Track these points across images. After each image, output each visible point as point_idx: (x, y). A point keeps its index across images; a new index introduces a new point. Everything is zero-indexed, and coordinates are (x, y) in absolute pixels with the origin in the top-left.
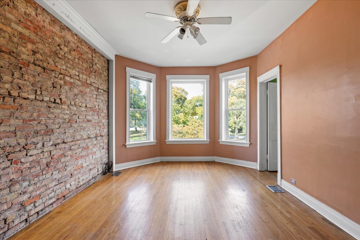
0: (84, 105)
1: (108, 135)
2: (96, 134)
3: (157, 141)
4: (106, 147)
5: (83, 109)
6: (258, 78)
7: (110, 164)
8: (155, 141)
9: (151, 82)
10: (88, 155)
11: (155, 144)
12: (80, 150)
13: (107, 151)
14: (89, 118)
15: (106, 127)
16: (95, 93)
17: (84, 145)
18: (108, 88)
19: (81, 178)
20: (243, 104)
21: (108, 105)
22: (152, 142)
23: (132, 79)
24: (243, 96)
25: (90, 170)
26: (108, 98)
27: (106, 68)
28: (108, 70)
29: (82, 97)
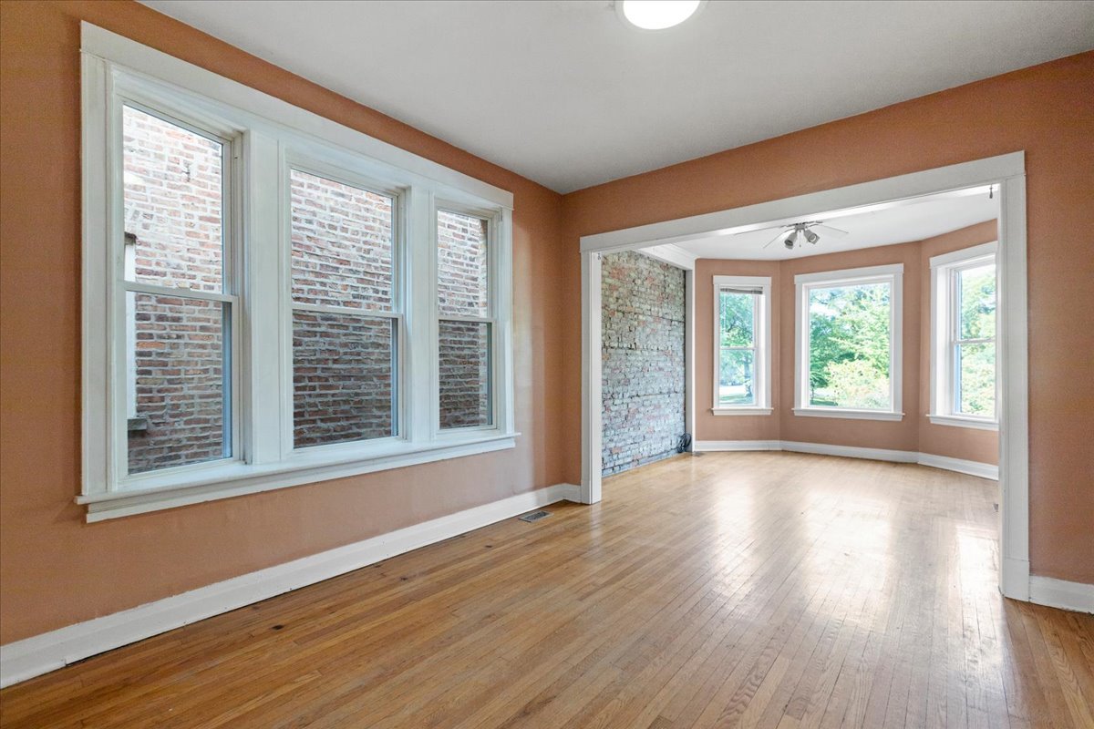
0: (656, 348)
1: (685, 392)
2: (669, 389)
3: (773, 409)
4: (681, 409)
5: (655, 353)
7: (688, 437)
8: (770, 408)
9: (761, 292)
10: (660, 417)
11: (770, 414)
12: (652, 408)
13: (683, 418)
14: (661, 365)
15: (682, 378)
16: (668, 328)
17: (655, 402)
18: (684, 317)
19: (653, 446)
21: (685, 344)
22: (763, 410)
23: (724, 295)
25: (662, 438)
26: (685, 332)
27: (682, 285)
28: (685, 287)
29: (654, 337)
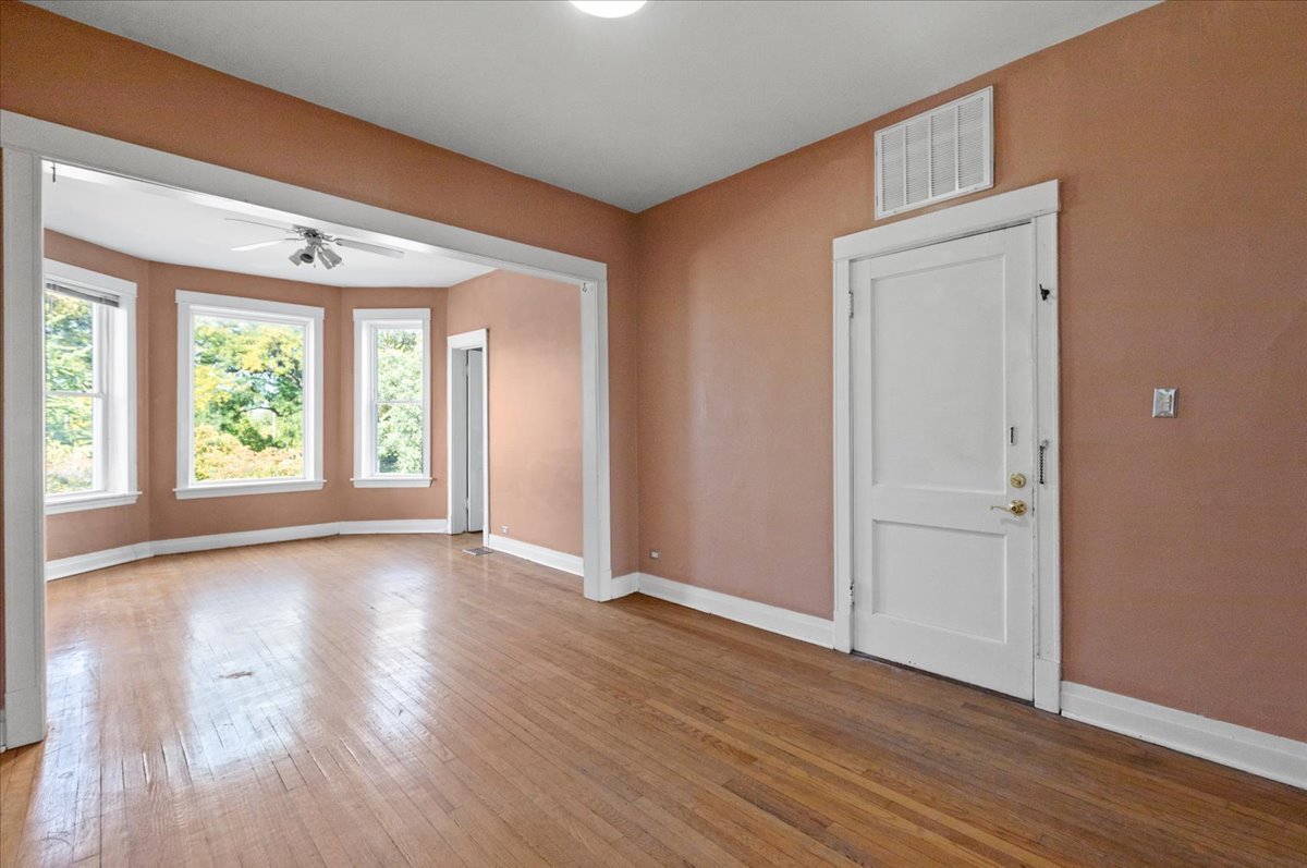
3: (141, 493)
6: (449, 339)
8: (136, 492)
9: (117, 305)
11: (134, 502)
20: (401, 368)
22: (125, 496)
24: (400, 340)
